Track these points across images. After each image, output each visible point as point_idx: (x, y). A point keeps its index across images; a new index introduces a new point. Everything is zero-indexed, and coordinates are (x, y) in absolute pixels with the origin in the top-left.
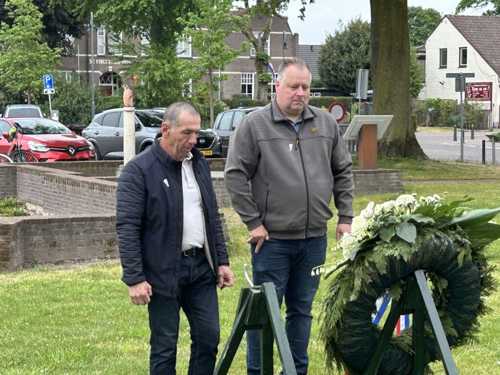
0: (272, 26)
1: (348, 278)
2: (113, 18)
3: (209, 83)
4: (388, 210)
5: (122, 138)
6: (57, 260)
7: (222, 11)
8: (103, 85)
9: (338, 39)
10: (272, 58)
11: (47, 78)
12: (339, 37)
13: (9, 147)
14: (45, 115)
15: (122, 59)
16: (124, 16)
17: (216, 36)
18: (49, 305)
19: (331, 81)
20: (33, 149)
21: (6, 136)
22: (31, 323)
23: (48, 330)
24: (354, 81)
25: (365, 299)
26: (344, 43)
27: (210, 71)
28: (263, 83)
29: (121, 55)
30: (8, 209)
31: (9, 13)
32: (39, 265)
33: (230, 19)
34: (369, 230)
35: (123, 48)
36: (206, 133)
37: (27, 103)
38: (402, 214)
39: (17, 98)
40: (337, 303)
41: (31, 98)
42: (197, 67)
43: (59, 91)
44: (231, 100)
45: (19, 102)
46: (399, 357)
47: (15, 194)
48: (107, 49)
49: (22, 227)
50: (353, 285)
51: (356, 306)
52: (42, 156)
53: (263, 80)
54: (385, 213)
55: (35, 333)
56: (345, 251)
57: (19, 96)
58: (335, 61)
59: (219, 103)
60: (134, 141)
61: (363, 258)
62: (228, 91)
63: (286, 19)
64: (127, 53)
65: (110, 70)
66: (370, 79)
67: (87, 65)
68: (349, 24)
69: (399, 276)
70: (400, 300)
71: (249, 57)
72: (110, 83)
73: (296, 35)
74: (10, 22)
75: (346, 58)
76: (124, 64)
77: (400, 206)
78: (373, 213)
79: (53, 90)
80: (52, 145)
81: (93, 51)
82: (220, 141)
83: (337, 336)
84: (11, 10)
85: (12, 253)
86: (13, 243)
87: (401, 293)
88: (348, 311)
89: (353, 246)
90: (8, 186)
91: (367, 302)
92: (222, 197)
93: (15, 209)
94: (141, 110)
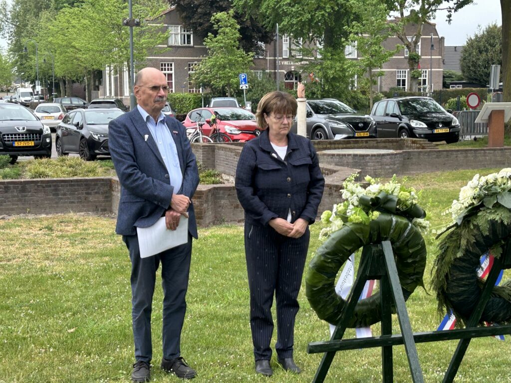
0: (423, 30)
1: (456, 238)
2: (295, 28)
3: (369, 79)
4: (492, 181)
5: (297, 123)
6: (240, 219)
7: (380, 20)
8: (287, 81)
9: (477, 41)
10: (422, 57)
11: (243, 76)
12: (478, 39)
13: (210, 130)
14: (240, 105)
15: (302, 60)
16: (303, 26)
17: (375, 41)
18: (229, 255)
19: (471, 75)
20: (228, 132)
21: (208, 122)
22: (214, 268)
23: (226, 274)
24: (488, 75)
25: (471, 256)
26: (482, 44)
27: (370, 69)
28: (414, 78)
29: (301, 57)
30: (208, 179)
31: (214, 26)
32: (225, 223)
33: (386, 26)
34: (474, 198)
35: (303, 52)
36: (365, 118)
37: (227, 96)
38: (504, 184)
39: (220, 92)
40: (447, 259)
41: (231, 93)
42: (360, 66)
43: (252, 87)
44: (388, 91)
45: (222, 95)
46: (500, 304)
47: (214, 167)
48: (290, 53)
49: (212, 193)
50: (460, 244)
51: (463, 262)
52: (236, 137)
53: (415, 75)
54: (489, 183)
55: (216, 276)
56: (454, 216)
57: (222, 91)
58: (474, 59)
59: (378, 95)
60: (306, 126)
61: (469, 222)
62: (386, 84)
63: (435, 25)
64: (307, 55)
65: (293, 70)
66: (501, 72)
67: (274, 65)
68: (486, 29)
69: (500, 237)
70: (501, 258)
71: (403, 57)
72: (291, 79)
73: (443, 38)
74: (216, 33)
75: (483, 56)
76: (303, 65)
77: (503, 177)
78: (479, 184)
79: (247, 85)
80: (243, 128)
81: (278, 55)
82: (375, 124)
83: (445, 287)
84: (216, 23)
85: (205, 213)
86: (205, 205)
87: (502, 252)
88: (456, 265)
89: (461, 212)
90: (209, 161)
91: (472, 258)
92: (374, 169)
93: (213, 179)
94: (312, 101)
